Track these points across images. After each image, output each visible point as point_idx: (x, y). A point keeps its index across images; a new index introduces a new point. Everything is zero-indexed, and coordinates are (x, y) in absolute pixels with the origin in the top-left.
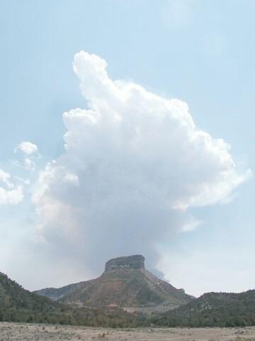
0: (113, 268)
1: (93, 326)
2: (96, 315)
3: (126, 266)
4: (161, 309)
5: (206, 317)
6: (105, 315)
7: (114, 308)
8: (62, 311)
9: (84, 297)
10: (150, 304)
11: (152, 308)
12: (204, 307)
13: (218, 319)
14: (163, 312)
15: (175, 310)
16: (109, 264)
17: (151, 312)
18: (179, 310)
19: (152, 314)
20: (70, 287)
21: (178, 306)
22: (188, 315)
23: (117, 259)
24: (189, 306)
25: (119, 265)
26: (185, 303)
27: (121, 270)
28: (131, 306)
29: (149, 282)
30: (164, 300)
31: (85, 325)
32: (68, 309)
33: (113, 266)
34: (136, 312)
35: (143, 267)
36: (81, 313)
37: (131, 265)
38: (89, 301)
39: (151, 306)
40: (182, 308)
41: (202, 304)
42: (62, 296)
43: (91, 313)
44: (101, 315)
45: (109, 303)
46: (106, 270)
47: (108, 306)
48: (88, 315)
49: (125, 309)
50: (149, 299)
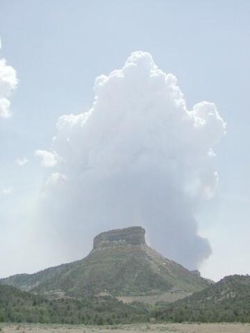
0: (104, 245)
1: (72, 323)
2: (80, 308)
3: (120, 241)
4: (169, 297)
5: (226, 309)
6: (91, 308)
7: (105, 298)
8: (35, 304)
9: (65, 285)
10: (153, 291)
11: (156, 297)
12: (226, 294)
13: (241, 312)
14: (170, 301)
15: (186, 300)
16: (98, 239)
17: (156, 301)
18: (191, 298)
19: (156, 304)
20: (47, 271)
21: (191, 294)
22: (203, 307)
23: (109, 232)
24: (205, 293)
25: (110, 241)
26: (201, 289)
27: (115, 247)
28: (128, 294)
29: (152, 262)
30: (172, 286)
31: (63, 322)
32: (42, 302)
33: (103, 242)
34: (134, 303)
35: (144, 243)
36: (60, 305)
37: (127, 240)
38: (71, 290)
39: (155, 294)
40: (196, 296)
41: (222, 290)
42: (37, 284)
43: (73, 305)
44: (86, 308)
45: (99, 292)
46: (95, 247)
47: (98, 296)
48: (68, 308)
49: (120, 299)
50: (152, 286)
